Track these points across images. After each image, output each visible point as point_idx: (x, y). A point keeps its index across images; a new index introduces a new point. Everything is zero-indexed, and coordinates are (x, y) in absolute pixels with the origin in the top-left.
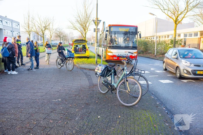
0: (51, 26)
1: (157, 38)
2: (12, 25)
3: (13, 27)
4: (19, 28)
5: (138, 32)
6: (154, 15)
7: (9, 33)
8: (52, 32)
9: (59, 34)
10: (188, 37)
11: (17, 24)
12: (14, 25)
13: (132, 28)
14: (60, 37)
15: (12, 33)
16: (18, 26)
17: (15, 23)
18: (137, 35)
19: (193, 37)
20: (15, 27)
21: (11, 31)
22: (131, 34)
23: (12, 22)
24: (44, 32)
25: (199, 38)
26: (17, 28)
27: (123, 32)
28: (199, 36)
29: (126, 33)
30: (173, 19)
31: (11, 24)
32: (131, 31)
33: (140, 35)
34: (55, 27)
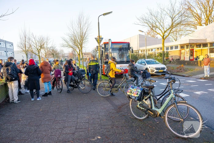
0: (45, 46)
1: (142, 51)
2: (6, 45)
3: (7, 47)
4: (13, 48)
5: (131, 48)
6: (143, 32)
7: (3, 53)
8: (47, 51)
9: (52, 52)
10: (169, 50)
11: (11, 45)
12: (8, 46)
13: (125, 44)
14: (53, 55)
15: (6, 53)
16: (12, 46)
17: (8, 44)
18: (130, 50)
19: (174, 49)
20: (9, 48)
21: (5, 51)
22: (125, 49)
23: (5, 43)
24: (39, 51)
25: (179, 50)
26: (10, 48)
27: (118, 49)
28: (179, 48)
29: (120, 49)
30: (161, 35)
31: (4, 45)
32: (124, 47)
33: (132, 50)
34: (49, 46)
